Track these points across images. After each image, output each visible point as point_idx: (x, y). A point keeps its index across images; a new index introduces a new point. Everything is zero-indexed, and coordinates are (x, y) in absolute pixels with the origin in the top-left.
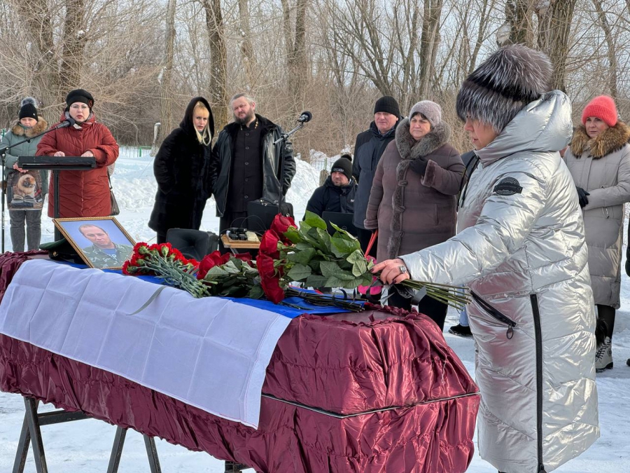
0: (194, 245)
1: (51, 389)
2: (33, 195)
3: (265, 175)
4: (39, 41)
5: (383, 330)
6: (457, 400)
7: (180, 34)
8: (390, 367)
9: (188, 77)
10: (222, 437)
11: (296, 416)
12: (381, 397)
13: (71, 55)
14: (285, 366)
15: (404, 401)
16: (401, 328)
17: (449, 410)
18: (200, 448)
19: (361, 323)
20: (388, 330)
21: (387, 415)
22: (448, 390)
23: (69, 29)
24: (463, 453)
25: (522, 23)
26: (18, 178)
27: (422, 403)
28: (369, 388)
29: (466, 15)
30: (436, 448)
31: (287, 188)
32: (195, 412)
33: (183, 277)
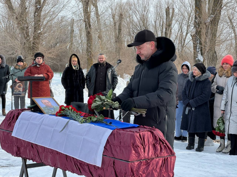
0: (80, 108)
1: (31, 155)
2: (21, 91)
3: (107, 83)
4: (24, 35)
5: (143, 134)
6: (168, 157)
7: (75, 31)
8: (145, 146)
9: (78, 47)
10: (90, 170)
11: (114, 162)
12: (142, 155)
13: (36, 40)
14: (110, 146)
15: (150, 157)
16: (149, 133)
17: (165, 161)
18: (82, 174)
19: (136, 131)
20: (145, 134)
21: (144, 162)
22: (165, 154)
23: (35, 30)
24: (170, 175)
25: (200, 28)
26: (17, 84)
27: (156, 158)
28: (138, 153)
29: (182, 24)
30: (161, 173)
31: (115, 88)
32: (80, 162)
33: (76, 117)
